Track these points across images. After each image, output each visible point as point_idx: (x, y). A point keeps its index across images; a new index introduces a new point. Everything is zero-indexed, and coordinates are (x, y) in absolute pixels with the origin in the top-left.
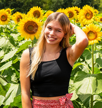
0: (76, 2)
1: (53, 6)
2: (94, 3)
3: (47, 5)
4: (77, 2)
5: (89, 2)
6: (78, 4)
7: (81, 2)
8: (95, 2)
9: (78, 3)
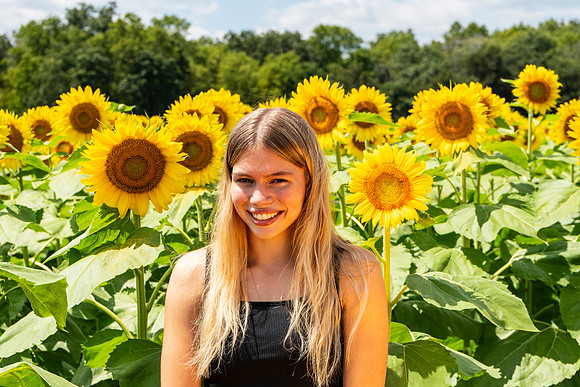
0: (125, 81)
1: (35, 99)
2: (194, 86)
3: (14, 92)
4: (130, 80)
5: (177, 81)
6: (135, 87)
7: (144, 81)
8: (199, 80)
9: (135, 83)
